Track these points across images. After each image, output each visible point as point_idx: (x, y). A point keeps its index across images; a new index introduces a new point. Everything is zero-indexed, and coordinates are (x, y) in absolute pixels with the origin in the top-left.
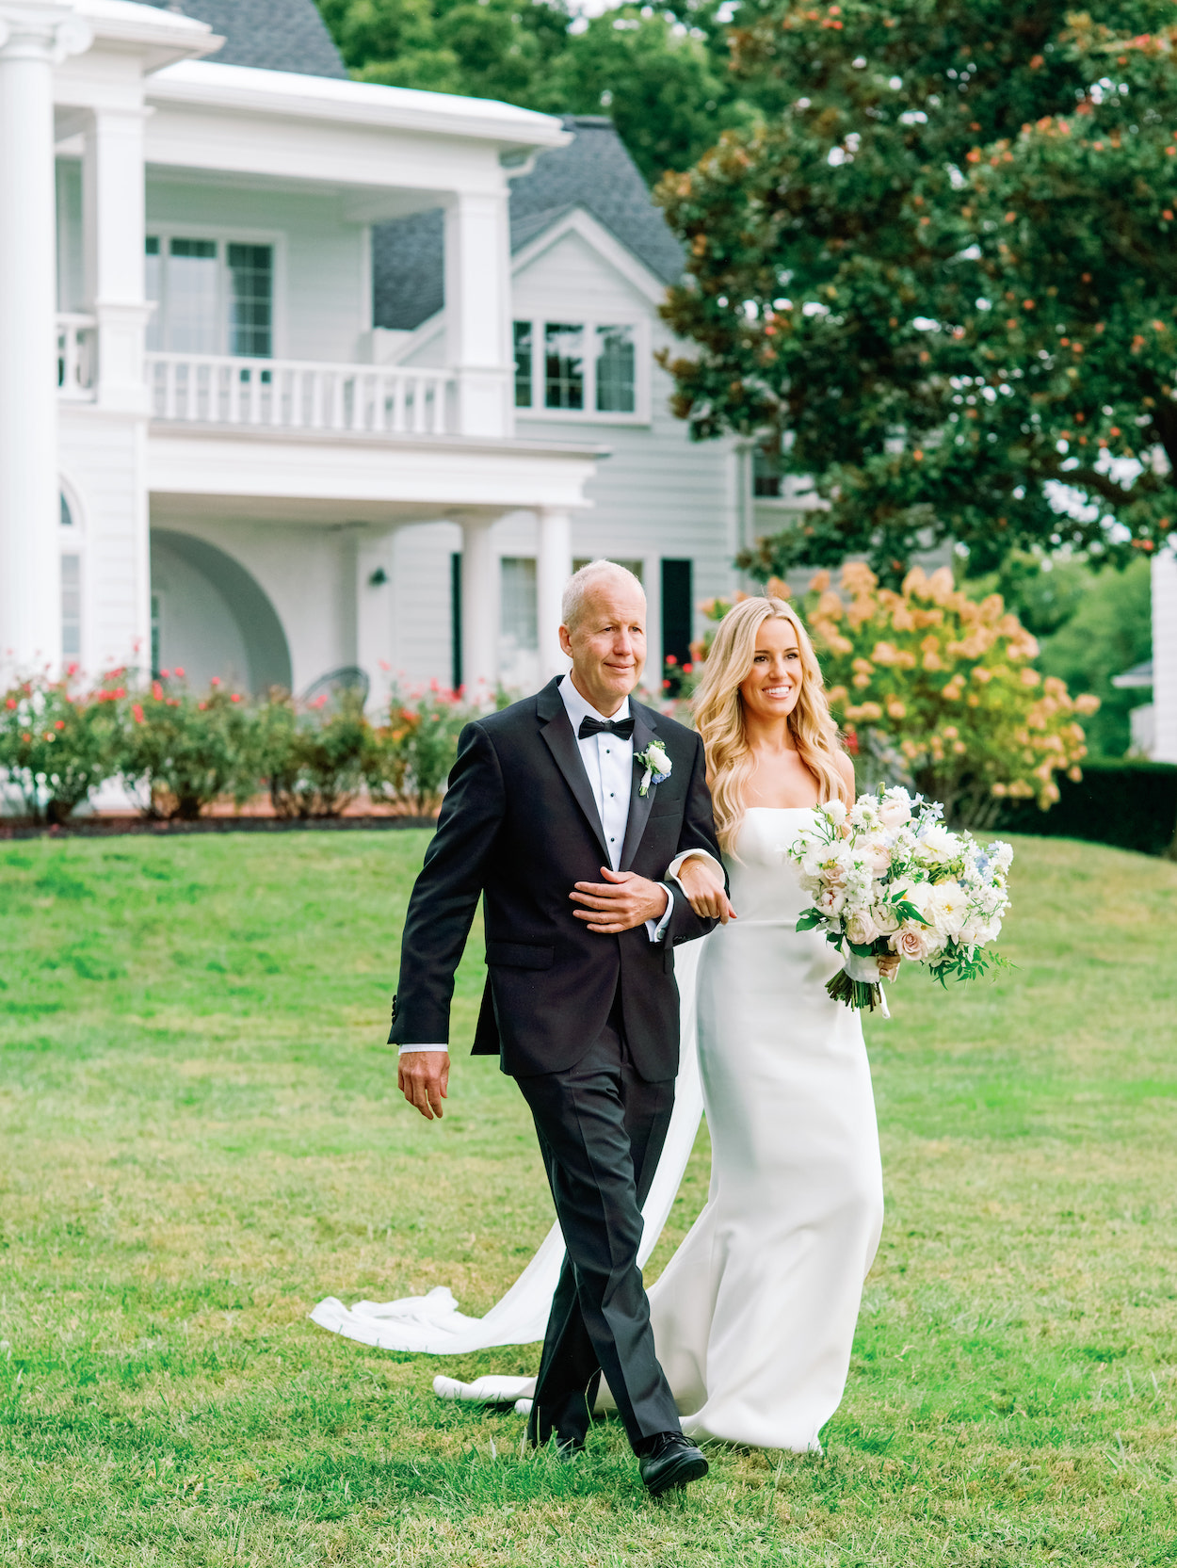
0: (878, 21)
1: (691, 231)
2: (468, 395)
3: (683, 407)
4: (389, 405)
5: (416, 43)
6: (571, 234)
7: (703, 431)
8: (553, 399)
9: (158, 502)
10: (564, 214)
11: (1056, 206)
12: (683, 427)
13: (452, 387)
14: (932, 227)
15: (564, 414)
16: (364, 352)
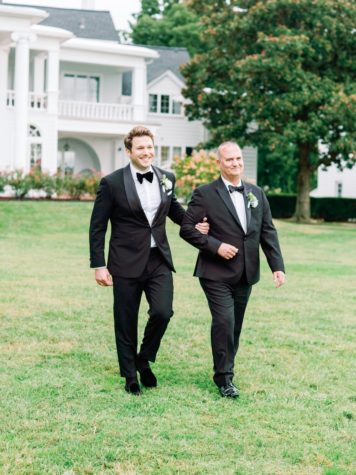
0: (224, 32)
1: (186, 76)
2: (136, 111)
3: (186, 114)
4: (123, 112)
5: (190, 21)
6: (167, 76)
7: (191, 119)
8: (162, 111)
9: (60, 133)
10: (165, 71)
11: (259, 73)
12: (187, 118)
13: (132, 109)
14: (234, 77)
15: (165, 114)
16: (119, 101)
